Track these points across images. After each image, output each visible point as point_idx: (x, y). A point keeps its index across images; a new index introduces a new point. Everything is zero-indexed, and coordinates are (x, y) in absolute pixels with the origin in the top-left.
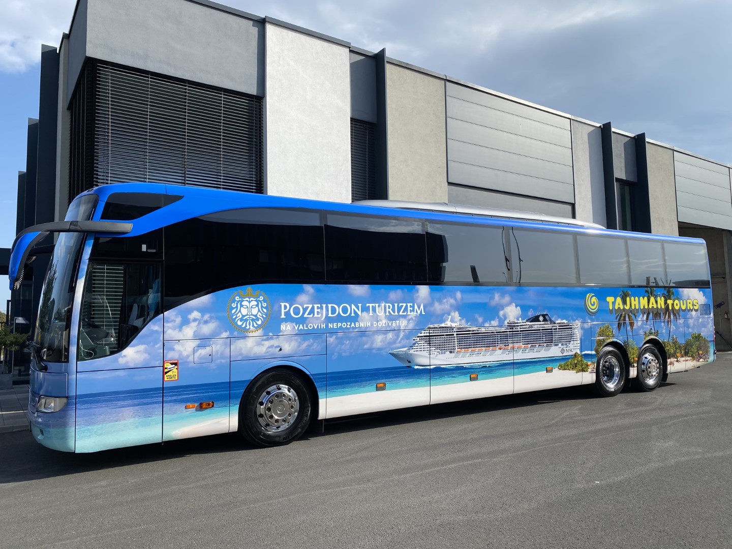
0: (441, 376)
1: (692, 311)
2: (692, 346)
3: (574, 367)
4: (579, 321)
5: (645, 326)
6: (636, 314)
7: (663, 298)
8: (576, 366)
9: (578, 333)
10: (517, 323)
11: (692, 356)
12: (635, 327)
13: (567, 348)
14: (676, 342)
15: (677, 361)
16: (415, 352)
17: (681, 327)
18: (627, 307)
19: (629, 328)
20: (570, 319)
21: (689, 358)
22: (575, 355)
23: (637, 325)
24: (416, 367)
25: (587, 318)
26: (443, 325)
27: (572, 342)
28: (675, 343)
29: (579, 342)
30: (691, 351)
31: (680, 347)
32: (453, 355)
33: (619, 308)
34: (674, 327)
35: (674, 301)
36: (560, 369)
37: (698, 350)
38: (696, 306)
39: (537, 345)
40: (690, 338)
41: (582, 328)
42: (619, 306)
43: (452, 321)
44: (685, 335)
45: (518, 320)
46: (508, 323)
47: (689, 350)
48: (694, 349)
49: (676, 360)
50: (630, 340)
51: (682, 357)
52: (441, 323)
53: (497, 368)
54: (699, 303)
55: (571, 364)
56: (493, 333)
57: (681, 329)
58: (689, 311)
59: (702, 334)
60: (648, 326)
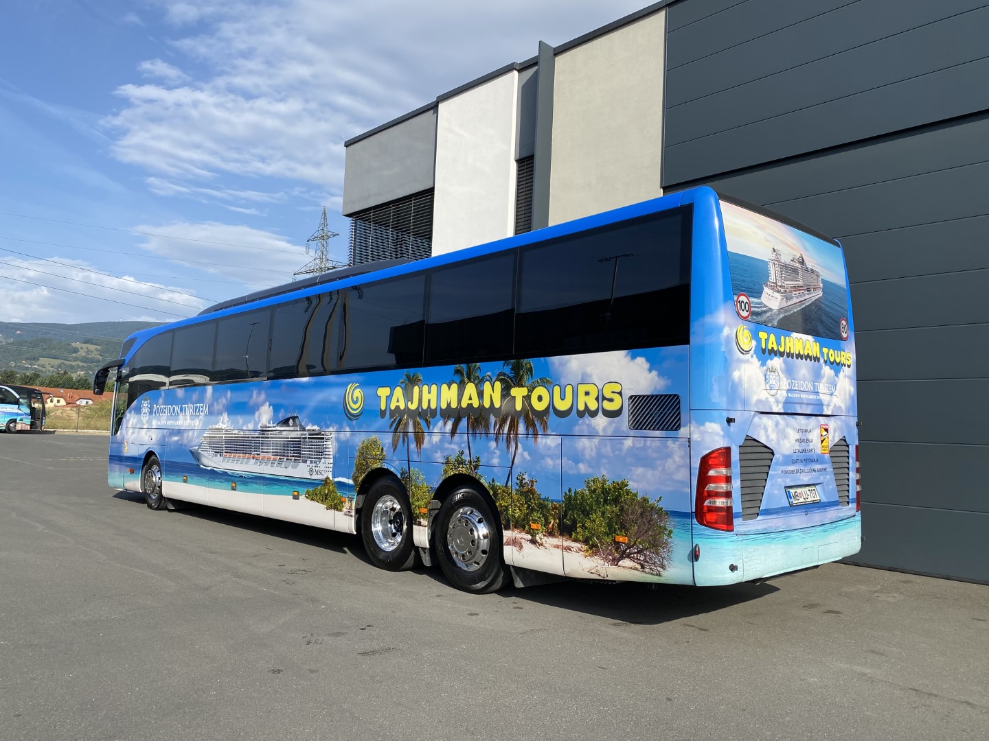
0: (214, 479)
1: (593, 414)
2: (587, 514)
3: (324, 499)
4: (333, 427)
5: (447, 445)
6: (431, 420)
7: (498, 385)
8: (326, 499)
9: (331, 446)
10: (269, 427)
11: (586, 541)
12: (426, 445)
13: (317, 469)
14: (532, 491)
15: (533, 542)
16: (202, 452)
17: (552, 457)
18: (413, 406)
19: (413, 446)
20: (322, 424)
21: (577, 545)
22: (326, 481)
23: (430, 442)
24: (202, 466)
25: (345, 424)
26: (217, 427)
27: (323, 460)
28: (527, 493)
29: (332, 461)
30: (583, 527)
31: (542, 507)
32: (222, 458)
33: (398, 407)
34: (526, 454)
35: (530, 391)
36: (307, 498)
37: (611, 531)
38: (611, 400)
39: (285, 458)
40: (582, 488)
41: (338, 440)
42: (398, 404)
43: (223, 423)
44: (562, 478)
45: (269, 423)
46: (261, 427)
47: (574, 522)
48: (597, 522)
49: (529, 537)
50: (414, 470)
51: (551, 534)
52: (216, 424)
53: (250, 480)
54: (627, 393)
55: (320, 493)
56: (248, 437)
57: (550, 462)
58: (581, 414)
59: (632, 486)
60: (453, 446)
